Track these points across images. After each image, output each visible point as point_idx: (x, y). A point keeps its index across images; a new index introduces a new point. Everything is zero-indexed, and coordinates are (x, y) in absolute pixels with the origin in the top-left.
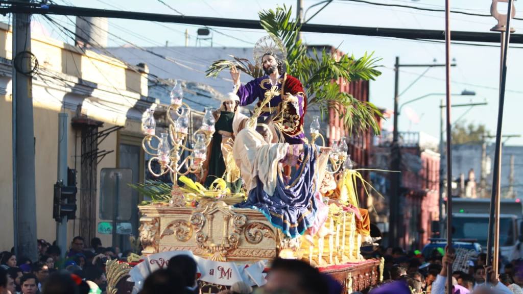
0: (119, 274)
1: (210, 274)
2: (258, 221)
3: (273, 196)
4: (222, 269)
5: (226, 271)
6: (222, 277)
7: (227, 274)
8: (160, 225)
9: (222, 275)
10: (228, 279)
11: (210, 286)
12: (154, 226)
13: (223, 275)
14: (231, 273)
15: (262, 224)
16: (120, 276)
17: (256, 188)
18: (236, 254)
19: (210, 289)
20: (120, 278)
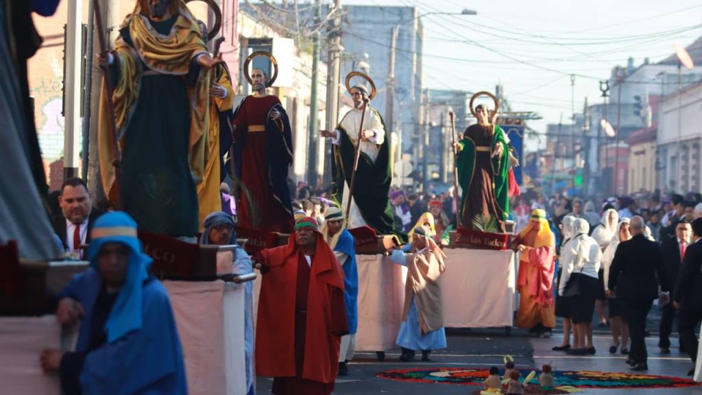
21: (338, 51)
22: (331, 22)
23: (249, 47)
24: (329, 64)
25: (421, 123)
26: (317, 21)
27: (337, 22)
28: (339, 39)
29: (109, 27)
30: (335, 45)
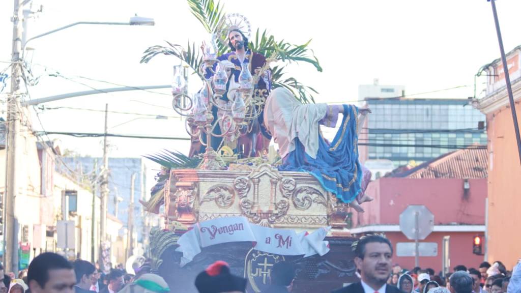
0: (164, 244)
1: (266, 243)
2: (307, 185)
3: (317, 158)
4: (281, 237)
5: (284, 239)
6: (280, 245)
7: (286, 243)
8: (199, 190)
9: (280, 244)
10: (287, 248)
11: (266, 256)
12: (193, 192)
13: (282, 244)
14: (291, 241)
15: (312, 188)
16: (165, 246)
17: (295, 151)
18: (283, 221)
19: (266, 259)
20: (165, 248)
21: (106, 191)
22: (102, 177)
23: (66, 195)
24: (101, 198)
25: (147, 224)
26: (95, 177)
27: (105, 176)
28: (106, 185)
29: (14, 195)
30: (104, 189)
